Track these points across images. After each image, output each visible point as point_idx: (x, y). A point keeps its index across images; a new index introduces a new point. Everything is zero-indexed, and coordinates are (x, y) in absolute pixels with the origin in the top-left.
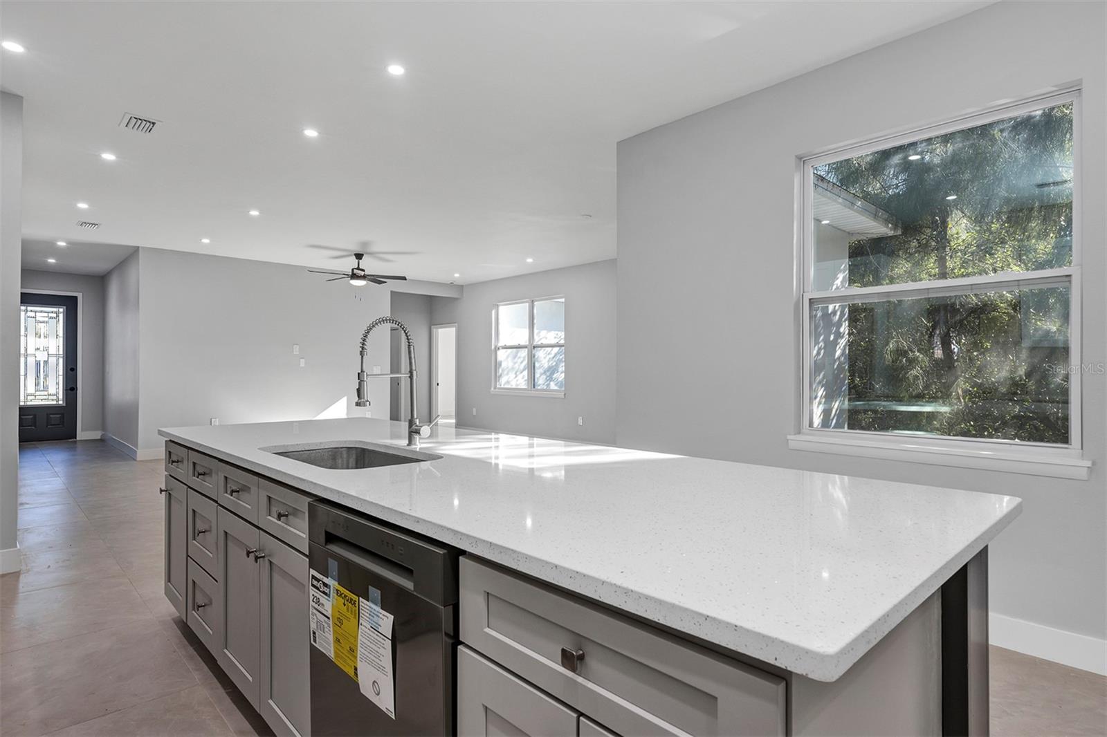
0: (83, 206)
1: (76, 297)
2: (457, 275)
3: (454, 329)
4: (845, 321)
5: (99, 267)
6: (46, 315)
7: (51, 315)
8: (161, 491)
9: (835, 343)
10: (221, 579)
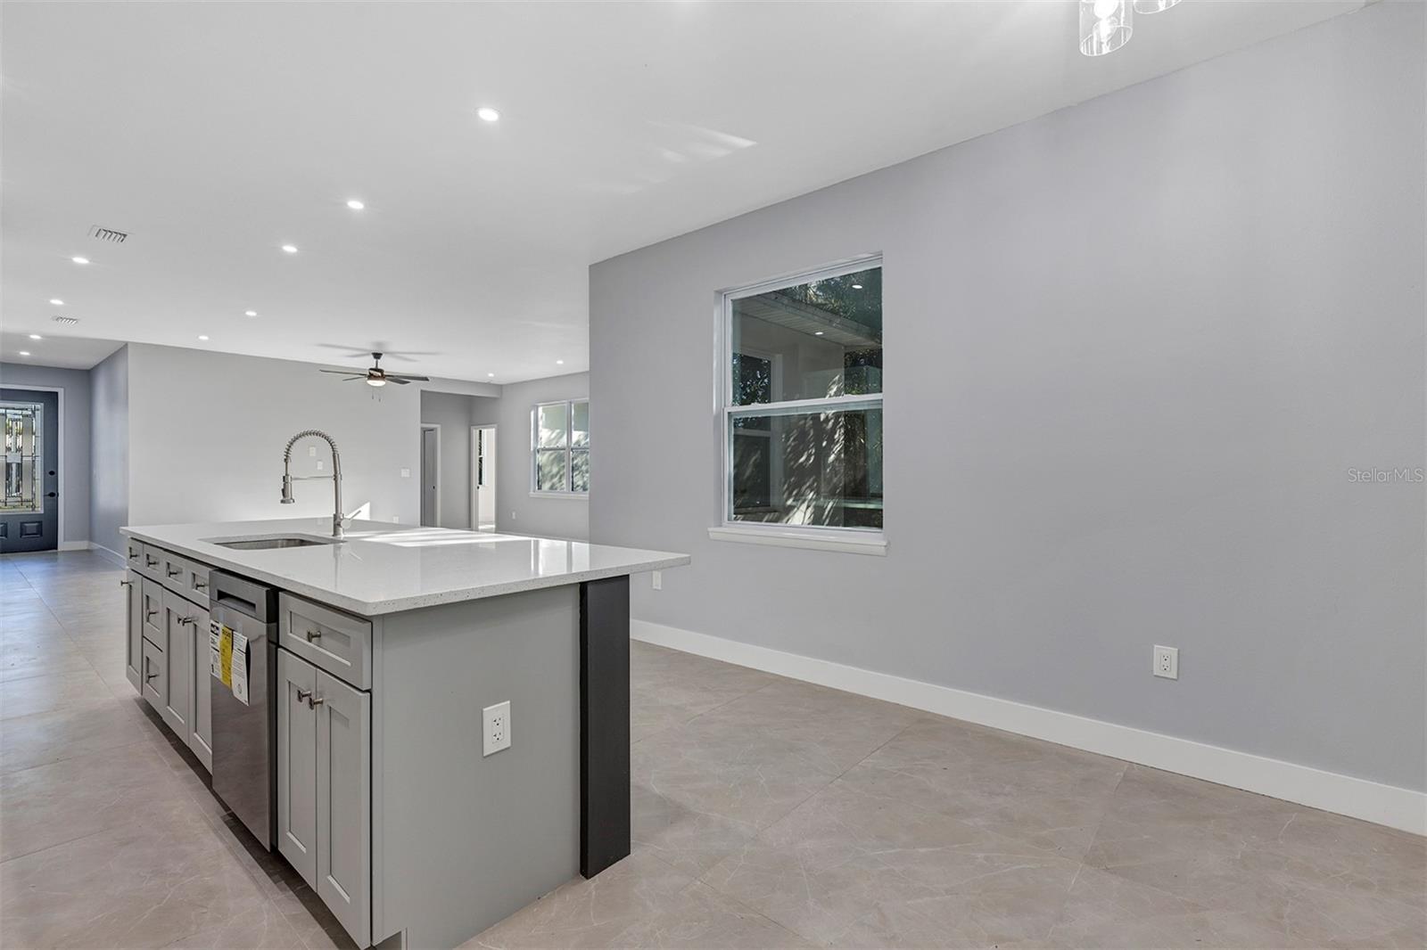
0: (57, 302)
1: (57, 393)
2: (491, 375)
3: (494, 430)
4: (840, 428)
5: (85, 360)
6: (20, 412)
7: (25, 412)
8: (122, 583)
9: (829, 450)
10: (164, 649)
